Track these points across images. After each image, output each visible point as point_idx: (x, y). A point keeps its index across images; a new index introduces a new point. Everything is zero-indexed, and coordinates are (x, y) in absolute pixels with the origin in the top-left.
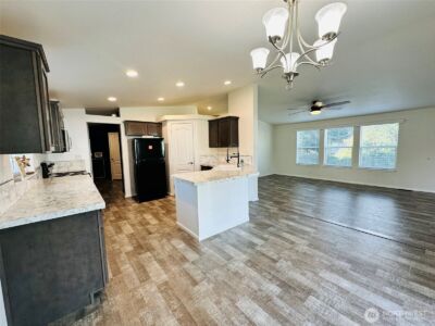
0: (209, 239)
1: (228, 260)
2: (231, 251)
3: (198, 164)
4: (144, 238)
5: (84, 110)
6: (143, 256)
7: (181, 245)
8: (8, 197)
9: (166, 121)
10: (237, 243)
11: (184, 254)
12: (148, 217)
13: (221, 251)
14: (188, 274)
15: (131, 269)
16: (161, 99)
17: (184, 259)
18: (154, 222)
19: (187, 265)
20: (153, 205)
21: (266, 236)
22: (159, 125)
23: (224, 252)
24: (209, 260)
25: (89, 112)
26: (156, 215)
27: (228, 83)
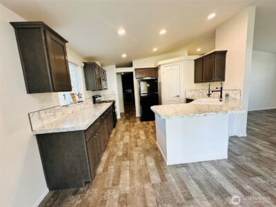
0: (177, 166)
1: (187, 199)
2: (194, 188)
3: (183, 98)
4: (131, 148)
5: (114, 66)
6: (124, 163)
7: (151, 164)
8: (54, 115)
9: (160, 65)
10: (203, 182)
11: (151, 173)
12: (142, 132)
13: (183, 184)
14: (144, 196)
15: (113, 171)
16: (155, 50)
17: (148, 178)
18: (143, 137)
19: (147, 186)
20: (148, 124)
21: (247, 187)
22: (156, 69)
23: (186, 188)
24: (168, 190)
25: (118, 66)
26: (146, 133)
27: (212, 16)
